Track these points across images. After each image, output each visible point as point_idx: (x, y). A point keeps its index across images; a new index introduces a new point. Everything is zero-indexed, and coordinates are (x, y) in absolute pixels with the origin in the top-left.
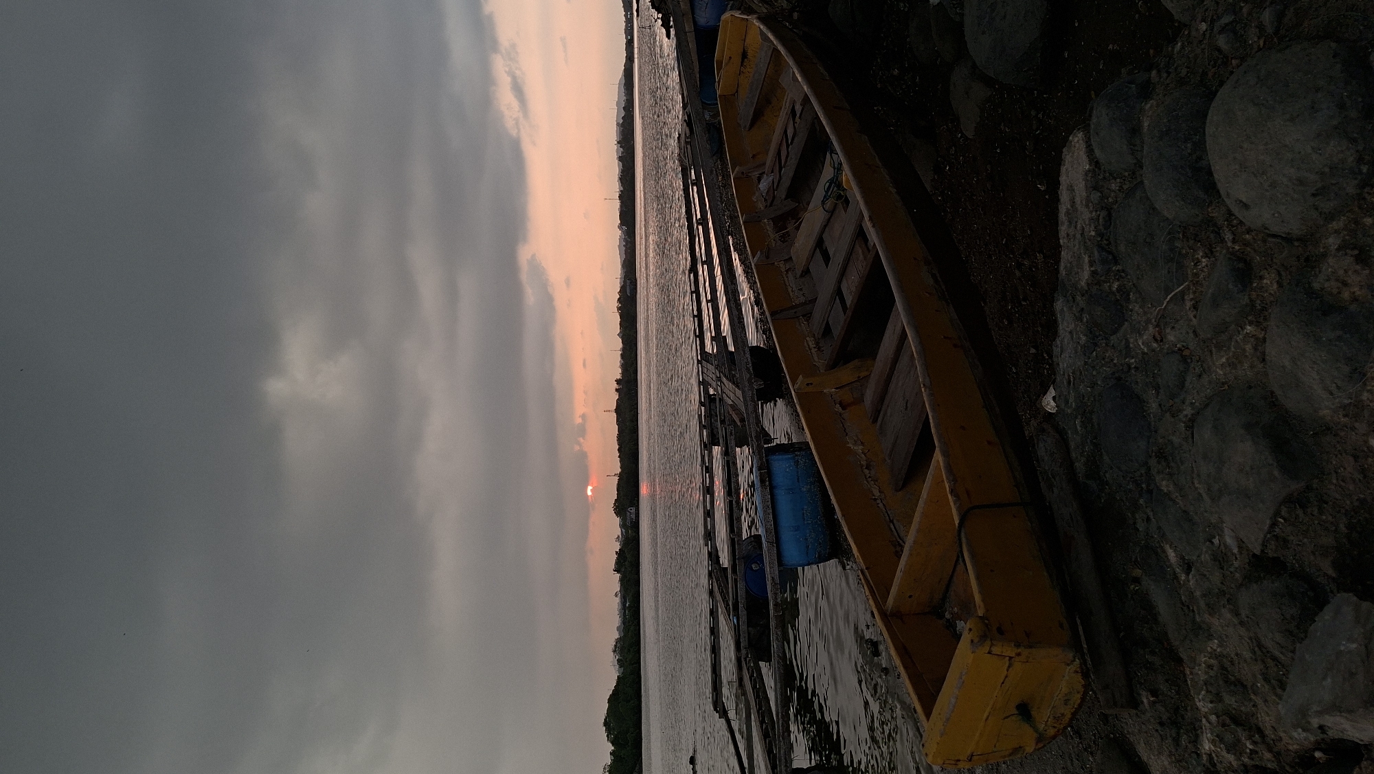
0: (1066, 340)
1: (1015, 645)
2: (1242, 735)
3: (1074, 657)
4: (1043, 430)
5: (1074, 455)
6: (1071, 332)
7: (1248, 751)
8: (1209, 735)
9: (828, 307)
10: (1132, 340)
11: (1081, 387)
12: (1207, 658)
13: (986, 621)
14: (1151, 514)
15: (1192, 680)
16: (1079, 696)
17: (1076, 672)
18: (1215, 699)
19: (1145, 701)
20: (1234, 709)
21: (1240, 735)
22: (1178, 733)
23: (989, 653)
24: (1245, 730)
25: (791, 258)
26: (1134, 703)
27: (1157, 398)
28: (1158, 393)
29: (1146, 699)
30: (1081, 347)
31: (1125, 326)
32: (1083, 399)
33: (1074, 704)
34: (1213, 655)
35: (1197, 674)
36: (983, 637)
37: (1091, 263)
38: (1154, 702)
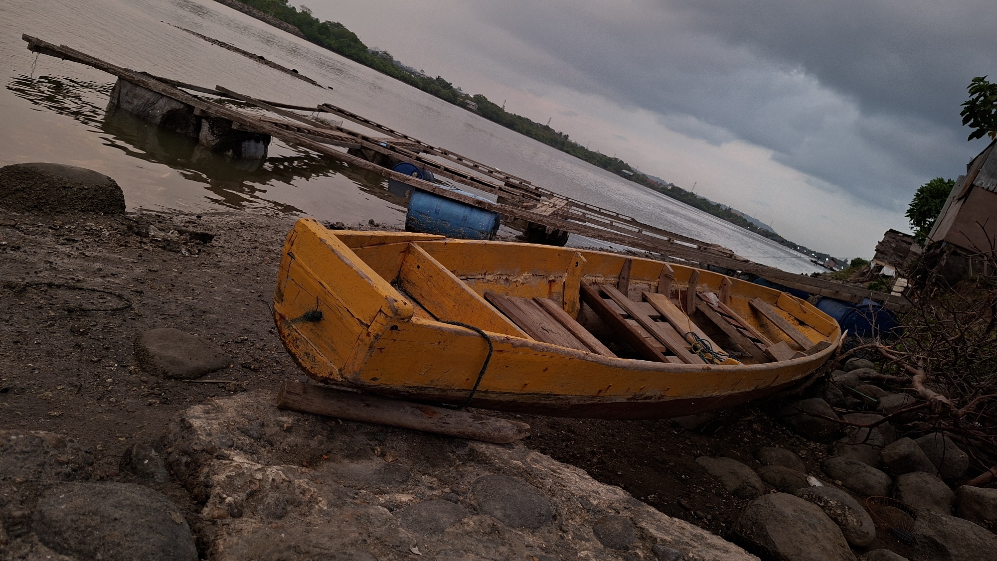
0: (590, 484)
1: (378, 335)
2: (240, 496)
3: (345, 378)
4: (520, 432)
5: (492, 447)
6: (597, 492)
7: (225, 496)
8: (246, 465)
9: (621, 303)
10: (587, 544)
11: (551, 480)
12: (312, 493)
13: (406, 321)
14: (436, 493)
15: (296, 470)
16: (308, 367)
17: (331, 374)
18: (275, 484)
19: (284, 419)
20: (263, 498)
21: (240, 494)
22: (251, 436)
23: (380, 310)
24: (242, 500)
25: (657, 293)
26: (283, 408)
27: (538, 546)
28: (542, 548)
29: (287, 420)
30: (585, 496)
31: (600, 545)
32: (540, 478)
33: (303, 360)
34: (313, 500)
35: (301, 478)
36: (396, 312)
37: (663, 541)
38: (282, 426)
